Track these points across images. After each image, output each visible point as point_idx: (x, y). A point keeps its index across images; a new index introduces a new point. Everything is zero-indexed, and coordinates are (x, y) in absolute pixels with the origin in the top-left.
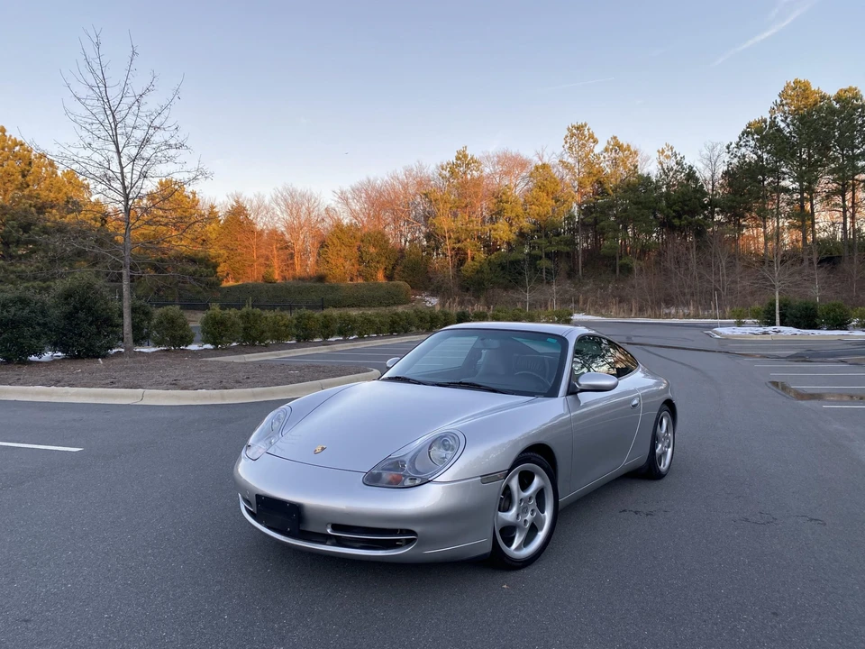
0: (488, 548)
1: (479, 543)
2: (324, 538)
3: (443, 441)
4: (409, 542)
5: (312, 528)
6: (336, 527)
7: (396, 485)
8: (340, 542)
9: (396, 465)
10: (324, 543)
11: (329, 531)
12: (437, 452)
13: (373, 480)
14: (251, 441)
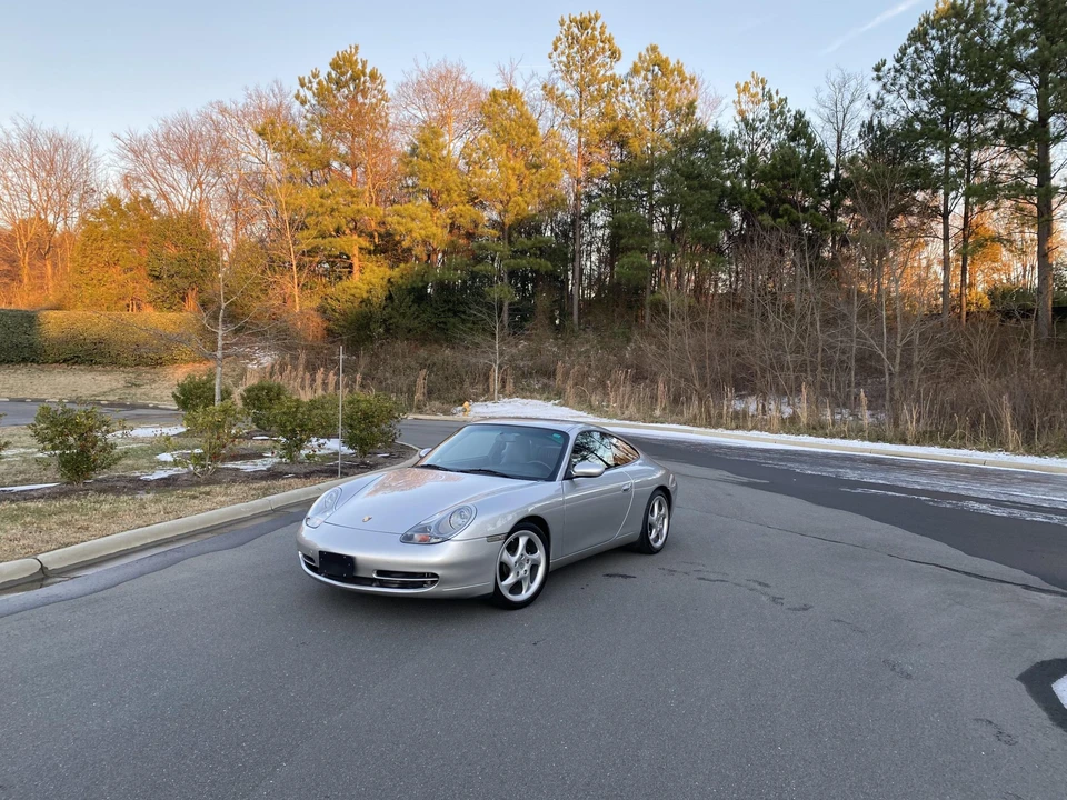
0: (491, 589)
1: (484, 585)
2: (371, 581)
3: (460, 511)
4: (433, 583)
5: (361, 574)
6: (380, 573)
7: (425, 542)
8: (382, 584)
9: (424, 529)
10: (371, 585)
11: (375, 576)
12: (456, 519)
13: (407, 539)
14: (310, 514)
